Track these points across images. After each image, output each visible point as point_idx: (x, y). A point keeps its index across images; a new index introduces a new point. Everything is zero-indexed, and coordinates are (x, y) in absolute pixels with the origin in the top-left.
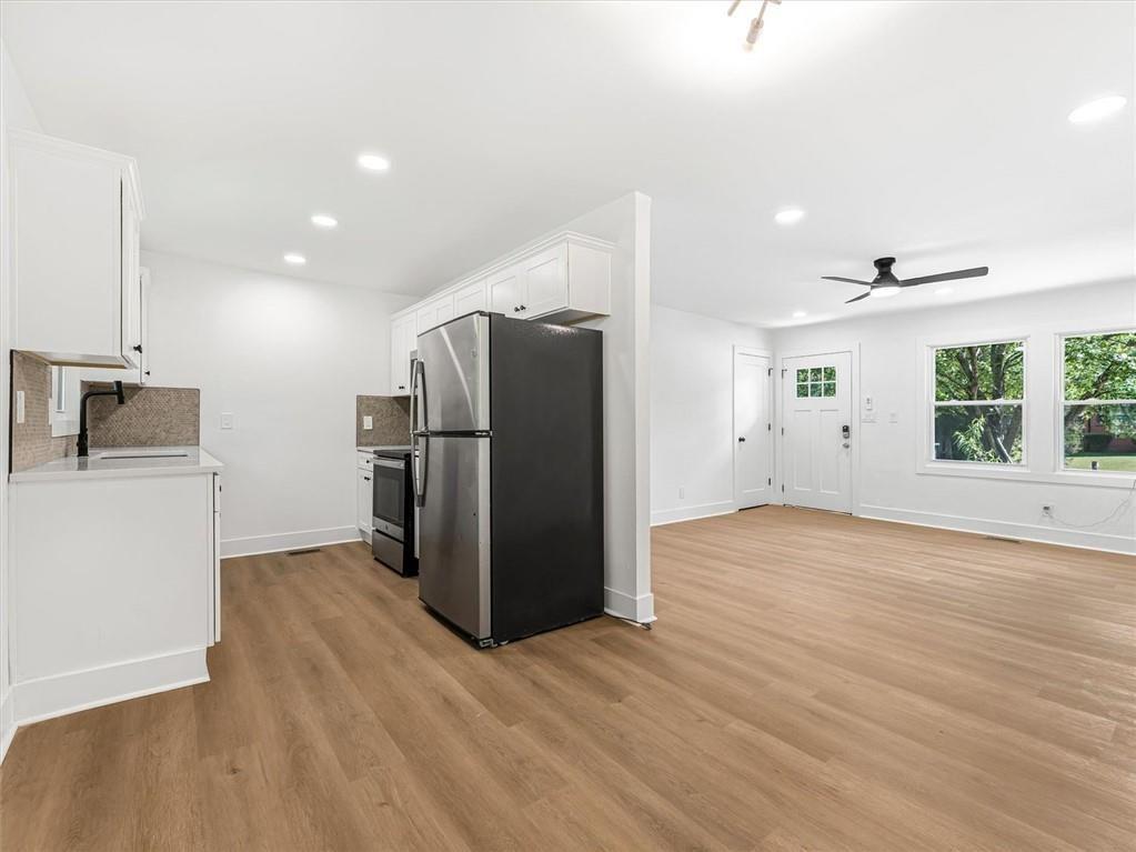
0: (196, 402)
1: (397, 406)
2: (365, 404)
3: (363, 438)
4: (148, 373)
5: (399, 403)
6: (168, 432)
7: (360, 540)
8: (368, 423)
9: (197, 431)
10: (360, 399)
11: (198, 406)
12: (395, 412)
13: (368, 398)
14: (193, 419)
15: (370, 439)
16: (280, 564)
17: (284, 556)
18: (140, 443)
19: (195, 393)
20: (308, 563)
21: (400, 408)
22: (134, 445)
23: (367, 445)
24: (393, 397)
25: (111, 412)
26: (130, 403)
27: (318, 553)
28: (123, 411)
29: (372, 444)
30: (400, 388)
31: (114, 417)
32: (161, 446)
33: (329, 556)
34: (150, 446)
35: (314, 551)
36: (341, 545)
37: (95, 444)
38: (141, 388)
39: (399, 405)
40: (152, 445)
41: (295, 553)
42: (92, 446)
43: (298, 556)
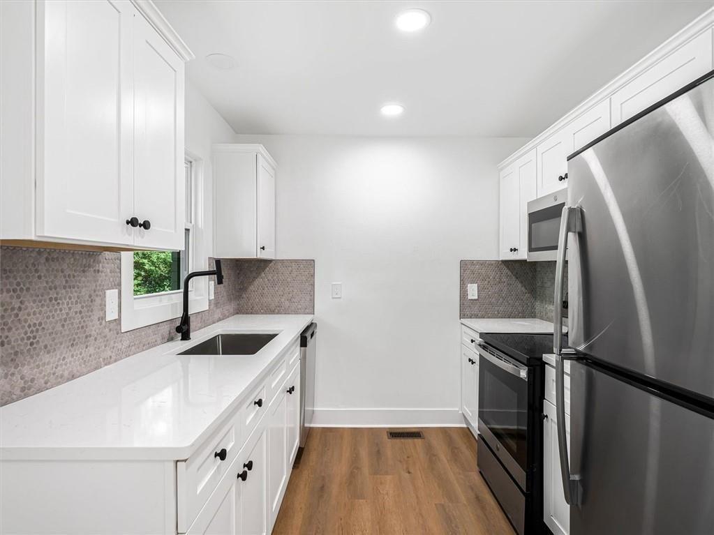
0: (312, 273)
1: (506, 271)
2: (469, 270)
3: (467, 310)
4: (263, 248)
5: (508, 267)
6: (290, 300)
7: (465, 426)
8: (473, 291)
9: (312, 301)
10: (464, 265)
11: (313, 276)
12: (504, 279)
13: (472, 262)
14: (309, 289)
15: (475, 310)
16: (378, 452)
17: (385, 437)
18: (271, 311)
19: (311, 263)
20: (405, 457)
21: (509, 273)
22: (266, 313)
23: (471, 318)
24: (502, 261)
25: (251, 283)
26: (263, 275)
27: (418, 441)
28: (258, 281)
29: (477, 316)
30: (511, 250)
31: (252, 288)
32: (285, 314)
33: (429, 450)
34: (277, 314)
35: (414, 434)
36: (444, 430)
37: (239, 311)
38: (270, 261)
39: (509, 269)
40: (279, 313)
41: (396, 434)
42: (237, 313)
43: (398, 441)
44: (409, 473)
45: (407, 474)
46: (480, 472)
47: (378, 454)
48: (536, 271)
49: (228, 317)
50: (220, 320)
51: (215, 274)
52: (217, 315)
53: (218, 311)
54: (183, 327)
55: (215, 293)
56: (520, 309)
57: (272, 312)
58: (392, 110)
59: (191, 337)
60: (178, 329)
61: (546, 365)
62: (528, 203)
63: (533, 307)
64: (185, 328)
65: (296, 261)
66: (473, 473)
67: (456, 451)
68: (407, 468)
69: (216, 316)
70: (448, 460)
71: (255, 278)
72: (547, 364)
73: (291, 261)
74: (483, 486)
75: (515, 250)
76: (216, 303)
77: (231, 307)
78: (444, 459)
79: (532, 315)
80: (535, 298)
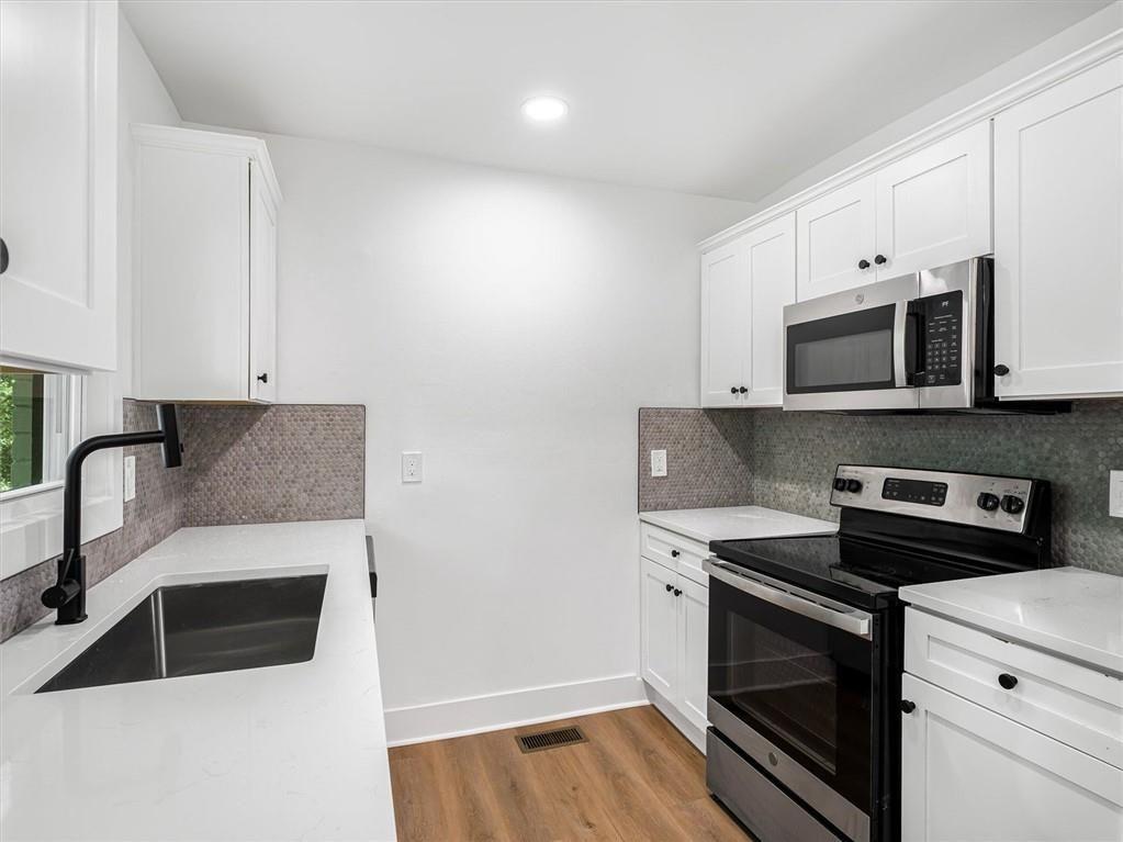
0: (359, 431)
1: (710, 426)
2: (653, 426)
3: (651, 496)
4: (264, 378)
5: (714, 420)
6: (311, 492)
7: (646, 702)
8: (659, 463)
9: (360, 490)
10: (645, 416)
11: (362, 438)
12: (707, 441)
13: (658, 411)
14: (353, 465)
15: (663, 495)
16: (514, 785)
17: (516, 749)
18: (265, 515)
19: (357, 412)
20: (569, 789)
21: (715, 430)
22: (254, 520)
23: (656, 509)
24: (704, 409)
25: (216, 457)
26: (247, 437)
27: (578, 747)
28: (236, 453)
29: (665, 507)
30: (734, 391)
31: (220, 466)
32: (299, 520)
33: (605, 762)
34: (281, 521)
35: (565, 735)
36: (616, 717)
37: (190, 519)
38: (265, 408)
39: (715, 424)
40: (285, 519)
41: (537, 740)
42: (184, 525)
43: (542, 754)
44: (590, 825)
45: (588, 830)
46: (715, 798)
47: (514, 792)
48: (753, 427)
49: (165, 537)
50: (147, 547)
51: (159, 440)
52: (143, 536)
53: (144, 526)
54: (66, 589)
55: (137, 485)
56: (731, 491)
57: (269, 518)
58: (545, 110)
59: (87, 613)
60: (51, 598)
61: (906, 608)
62: (785, 308)
63: (750, 488)
64: (71, 591)
65: (325, 408)
66: (699, 801)
67: (652, 757)
68: (583, 815)
69: (140, 540)
70: (647, 782)
71: (227, 446)
72: (909, 604)
73: (314, 407)
74: (730, 827)
75: (743, 390)
76: (138, 510)
77: (172, 511)
78: (641, 781)
79: (749, 501)
80: (752, 471)
